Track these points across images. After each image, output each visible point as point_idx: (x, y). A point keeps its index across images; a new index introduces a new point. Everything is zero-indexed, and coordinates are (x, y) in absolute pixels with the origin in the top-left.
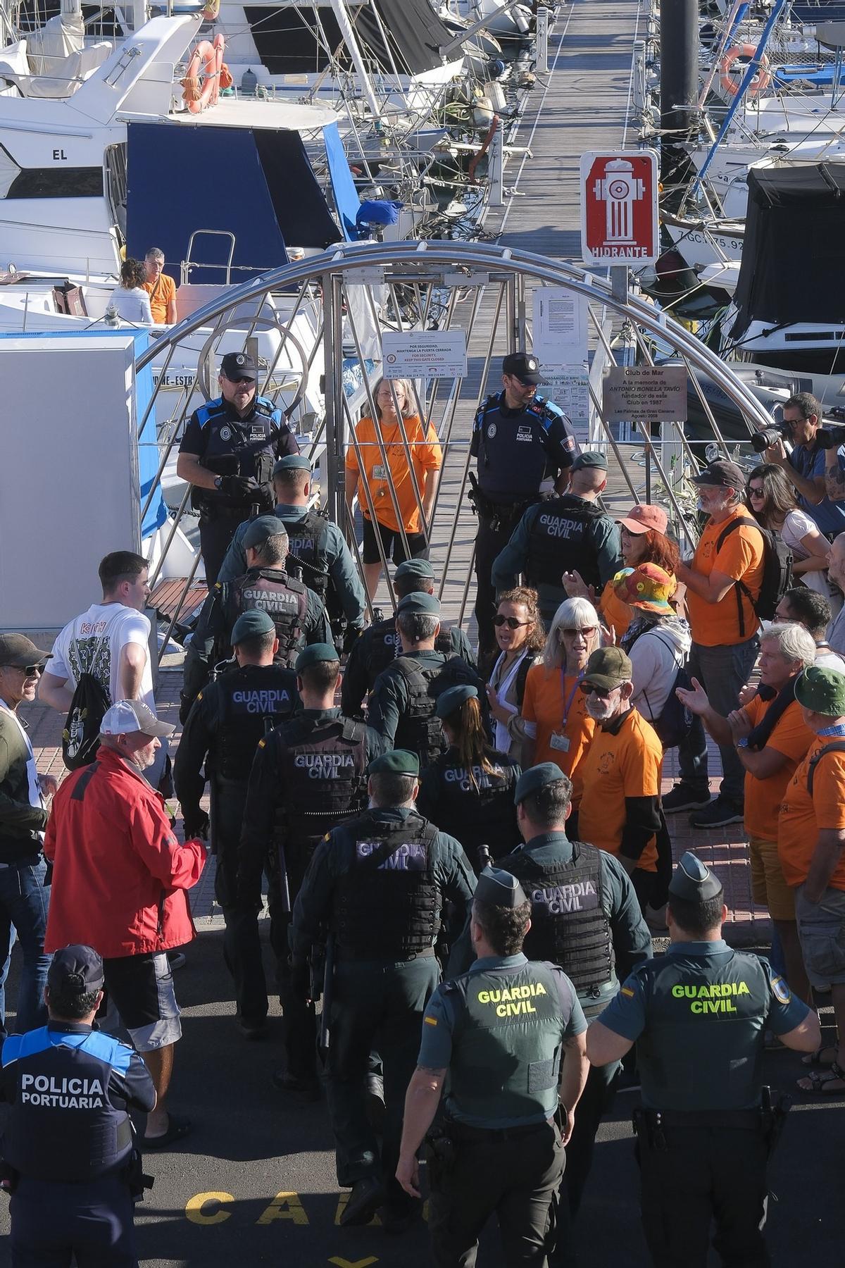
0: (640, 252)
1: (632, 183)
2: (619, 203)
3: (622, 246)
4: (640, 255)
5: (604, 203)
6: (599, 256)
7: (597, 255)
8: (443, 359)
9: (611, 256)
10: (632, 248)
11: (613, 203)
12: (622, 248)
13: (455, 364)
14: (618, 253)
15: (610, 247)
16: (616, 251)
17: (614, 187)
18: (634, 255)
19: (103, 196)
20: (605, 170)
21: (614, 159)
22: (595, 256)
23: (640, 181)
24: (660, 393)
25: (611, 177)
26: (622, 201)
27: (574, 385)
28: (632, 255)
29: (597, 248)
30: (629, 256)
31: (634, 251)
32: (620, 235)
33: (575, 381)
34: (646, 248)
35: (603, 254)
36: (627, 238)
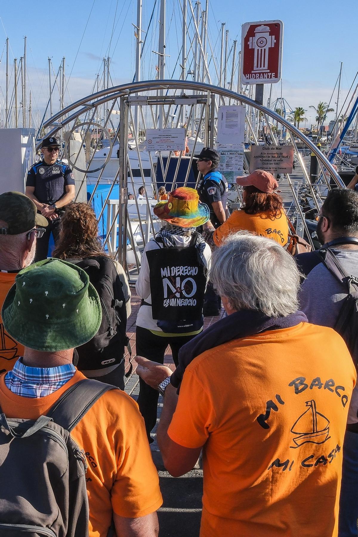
0: (271, 75)
1: (269, 38)
2: (261, 50)
3: (262, 73)
4: (271, 77)
5: (253, 50)
6: (249, 79)
7: (248, 78)
8: (174, 142)
9: (255, 78)
10: (267, 74)
11: (258, 50)
12: (262, 74)
13: (180, 144)
14: (259, 77)
15: (255, 74)
16: (258, 76)
17: (259, 41)
18: (268, 78)
19: (150, 176)
20: (255, 32)
21: (260, 25)
22: (247, 79)
23: (274, 37)
24: (279, 159)
25: (258, 36)
26: (263, 49)
27: (236, 155)
28: (266, 77)
29: (248, 75)
30: (265, 78)
31: (268, 75)
32: (261, 67)
33: (237, 153)
34: (274, 74)
35: (251, 77)
36: (264, 68)
